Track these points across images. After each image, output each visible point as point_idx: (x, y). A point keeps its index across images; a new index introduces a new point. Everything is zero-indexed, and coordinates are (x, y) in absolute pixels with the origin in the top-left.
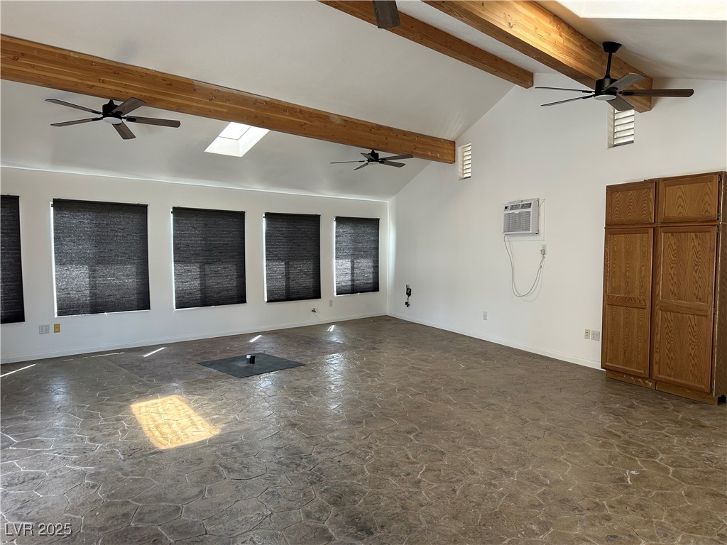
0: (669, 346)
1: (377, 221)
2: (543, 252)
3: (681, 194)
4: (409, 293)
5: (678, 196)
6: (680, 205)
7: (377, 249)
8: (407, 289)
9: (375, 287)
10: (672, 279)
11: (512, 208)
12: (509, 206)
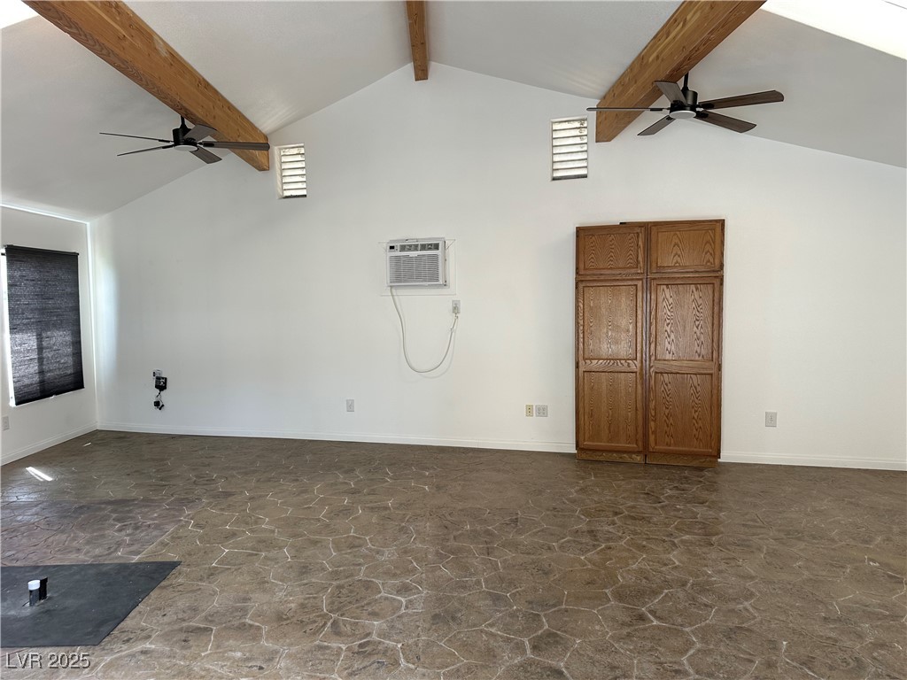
0: (667, 411)
1: (74, 257)
2: (456, 309)
3: (677, 241)
4: (161, 385)
5: (673, 243)
6: (676, 254)
7: (76, 309)
8: (158, 378)
9: (76, 382)
10: (669, 336)
11: (403, 248)
12: (398, 245)
